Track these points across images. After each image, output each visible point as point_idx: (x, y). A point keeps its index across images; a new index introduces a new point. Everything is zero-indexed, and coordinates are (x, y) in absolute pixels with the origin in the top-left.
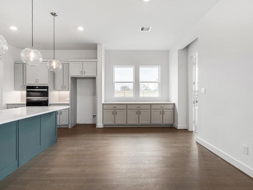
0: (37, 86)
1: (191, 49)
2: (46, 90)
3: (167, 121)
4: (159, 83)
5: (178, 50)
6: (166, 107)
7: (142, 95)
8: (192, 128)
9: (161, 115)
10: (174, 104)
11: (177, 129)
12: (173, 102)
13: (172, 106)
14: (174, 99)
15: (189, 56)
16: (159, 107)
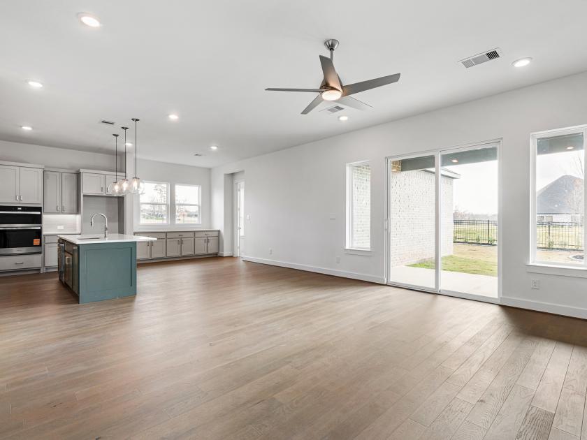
0: (19, 207)
1: (237, 178)
2: (39, 213)
3: (212, 250)
4: (199, 207)
5: (225, 175)
6: (210, 234)
7: (177, 222)
8: (237, 254)
9: (206, 244)
10: (219, 231)
11: (223, 257)
12: (217, 229)
13: (216, 234)
14: (219, 224)
15: (235, 181)
16: (203, 234)
